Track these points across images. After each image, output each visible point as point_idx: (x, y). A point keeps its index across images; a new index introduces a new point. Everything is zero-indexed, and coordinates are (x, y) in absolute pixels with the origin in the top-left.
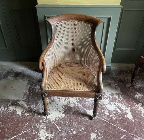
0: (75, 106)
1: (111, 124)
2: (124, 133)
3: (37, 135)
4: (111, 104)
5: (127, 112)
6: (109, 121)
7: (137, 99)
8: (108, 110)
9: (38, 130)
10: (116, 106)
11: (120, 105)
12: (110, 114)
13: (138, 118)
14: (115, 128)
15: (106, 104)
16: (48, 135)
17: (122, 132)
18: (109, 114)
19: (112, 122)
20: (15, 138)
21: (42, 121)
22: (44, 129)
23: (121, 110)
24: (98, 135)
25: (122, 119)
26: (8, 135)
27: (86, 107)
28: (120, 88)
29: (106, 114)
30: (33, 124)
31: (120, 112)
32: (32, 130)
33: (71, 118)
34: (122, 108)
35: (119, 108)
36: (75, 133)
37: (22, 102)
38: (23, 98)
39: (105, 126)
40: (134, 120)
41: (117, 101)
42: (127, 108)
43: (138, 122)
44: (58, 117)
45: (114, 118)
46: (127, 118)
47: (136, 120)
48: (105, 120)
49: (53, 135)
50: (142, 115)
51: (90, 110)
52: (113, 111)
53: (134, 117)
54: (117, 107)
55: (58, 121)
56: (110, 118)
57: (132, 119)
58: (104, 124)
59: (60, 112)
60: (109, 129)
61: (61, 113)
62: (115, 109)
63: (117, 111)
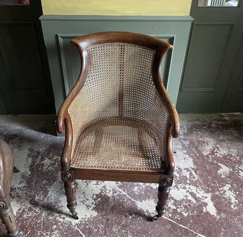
0: (115, 195)
1: (180, 225)
4: (177, 188)
5: (206, 201)
6: (177, 220)
7: (223, 176)
8: (173, 199)
10: (188, 191)
11: (193, 189)
12: (178, 208)
13: (225, 212)
14: (186, 232)
18: (175, 208)
19: (181, 222)
21: (55, 226)
23: (196, 199)
25: (198, 216)
27: (134, 196)
28: (192, 157)
29: (170, 208)
30: (39, 234)
31: (195, 202)
33: (109, 217)
34: (198, 195)
35: (192, 194)
37: (17, 191)
38: (20, 183)
39: (170, 230)
40: (219, 217)
41: (188, 181)
42: (205, 195)
43: (226, 219)
44: (84, 217)
45: (185, 215)
46: (207, 213)
47: (223, 215)
48: (170, 218)
50: (232, 206)
51: (141, 201)
52: (183, 199)
53: (219, 210)
54: (188, 193)
55: (85, 225)
56: (178, 213)
57: (215, 215)
58: (169, 227)
59: (88, 207)
61: (91, 209)
62: (186, 196)
63: (190, 201)
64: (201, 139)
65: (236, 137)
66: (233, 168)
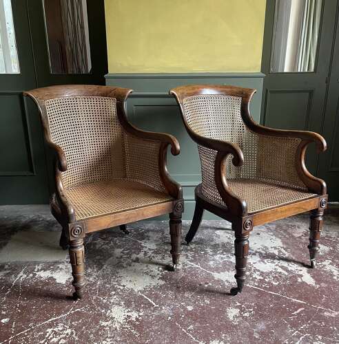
0: (185, 267)
1: (269, 292)
2: (300, 306)
3: (105, 315)
4: (264, 262)
5: (300, 273)
6: (265, 288)
7: (321, 254)
8: (259, 271)
9: (107, 307)
10: (276, 265)
11: (284, 263)
12: (265, 278)
13: (326, 282)
14: (278, 298)
15: (254, 263)
16: (129, 314)
17: (294, 304)
18: (262, 278)
19: (271, 289)
20: (55, 320)
22: (119, 304)
23: (287, 271)
24: (241, 311)
25: (291, 285)
26: (38, 317)
27: (210, 269)
28: (280, 238)
29: (256, 278)
30: (94, 298)
31: (287, 274)
32: (93, 308)
33: (180, 285)
34: (290, 268)
35: (282, 267)
36: (190, 308)
39: (256, 295)
40: (318, 286)
42: (300, 269)
43: (328, 288)
44: (149, 285)
46: (303, 283)
47: (324, 285)
48: (256, 286)
49: (141, 314)
50: (335, 278)
51: (219, 273)
52: (271, 272)
53: (318, 281)
54: (278, 267)
55: (151, 290)
56: (266, 282)
57: (314, 284)
58: (256, 293)
59: (153, 277)
60: (265, 301)
61: (156, 279)
62: (275, 269)
63: (280, 273)
64: (290, 224)
65: (335, 222)
66: (334, 247)
